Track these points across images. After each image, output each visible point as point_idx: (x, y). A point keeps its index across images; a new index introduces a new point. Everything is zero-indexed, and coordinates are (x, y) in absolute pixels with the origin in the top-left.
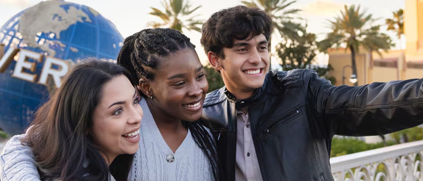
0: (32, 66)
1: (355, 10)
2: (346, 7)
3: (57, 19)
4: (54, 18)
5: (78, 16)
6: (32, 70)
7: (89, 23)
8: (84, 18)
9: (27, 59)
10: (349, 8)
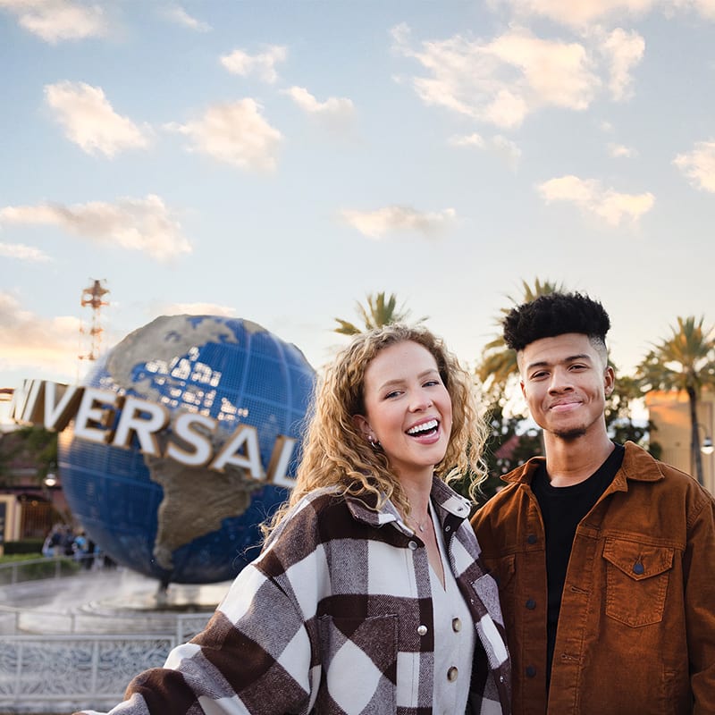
0: (103, 416)
1: (696, 325)
2: (680, 320)
3: (173, 338)
4: (167, 339)
5: (213, 334)
6: (104, 423)
7: (232, 343)
8: (222, 337)
9: (97, 405)
10: (684, 323)
